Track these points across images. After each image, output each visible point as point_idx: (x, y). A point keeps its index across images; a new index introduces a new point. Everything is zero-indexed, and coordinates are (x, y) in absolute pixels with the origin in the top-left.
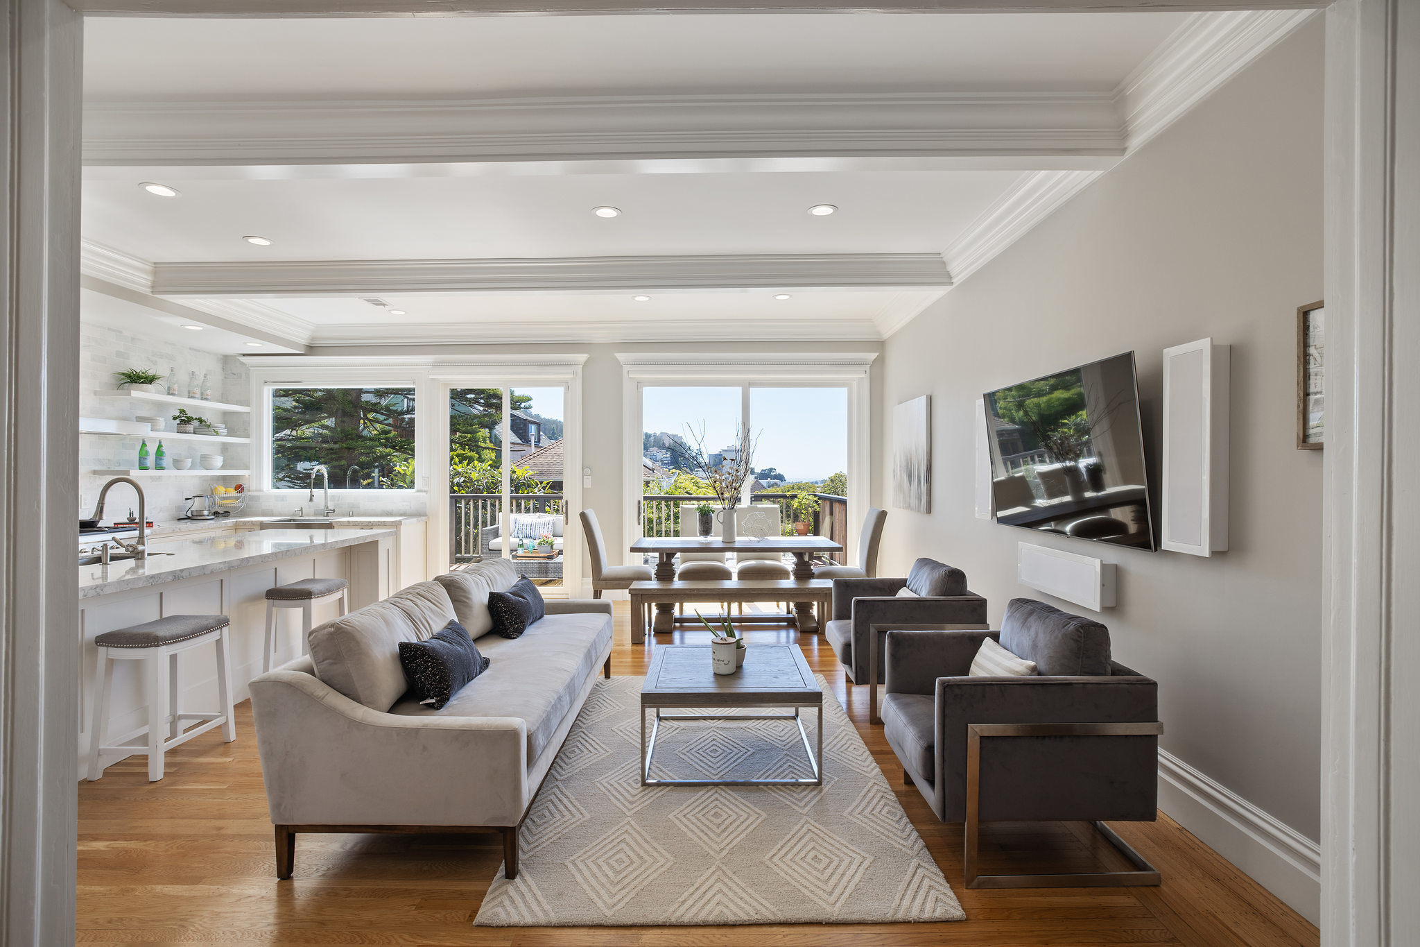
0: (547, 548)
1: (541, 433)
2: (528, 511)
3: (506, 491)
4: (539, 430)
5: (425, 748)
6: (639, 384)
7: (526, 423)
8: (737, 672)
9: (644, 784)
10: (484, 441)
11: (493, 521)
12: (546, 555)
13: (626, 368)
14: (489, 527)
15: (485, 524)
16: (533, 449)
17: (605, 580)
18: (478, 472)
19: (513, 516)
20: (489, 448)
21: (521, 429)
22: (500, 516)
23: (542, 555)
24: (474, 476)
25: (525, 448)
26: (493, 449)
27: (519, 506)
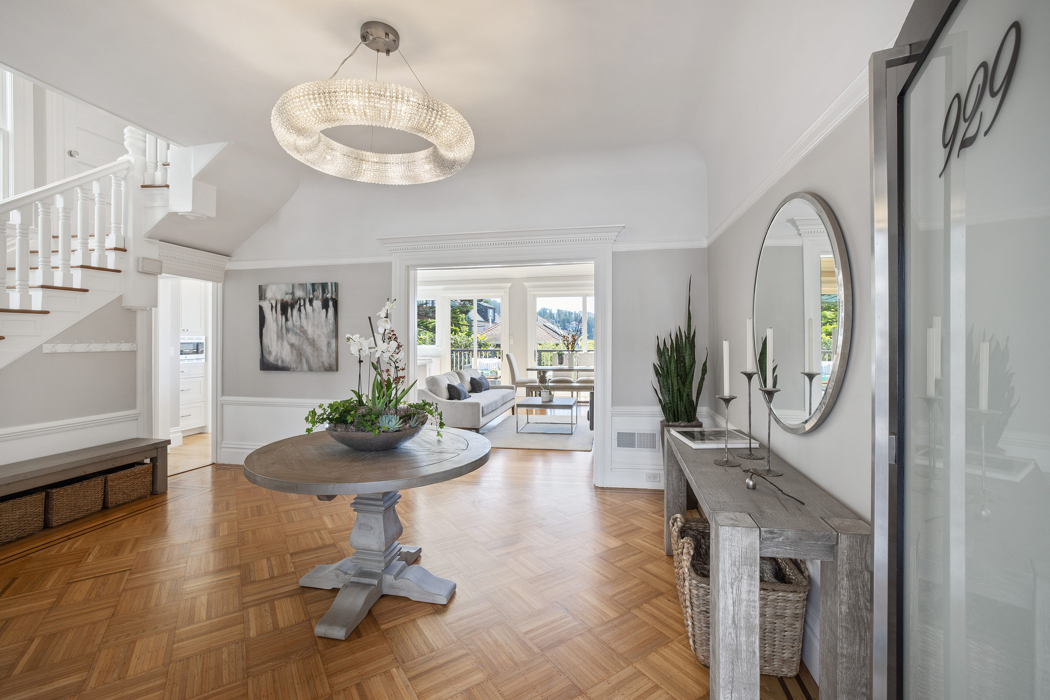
0: (494, 374)
1: (496, 314)
2: (486, 357)
3: (475, 348)
4: (494, 313)
5: (456, 407)
6: (535, 297)
7: (486, 308)
8: (551, 401)
9: (517, 432)
10: (462, 320)
11: (469, 363)
12: (494, 377)
13: (528, 289)
14: (467, 365)
15: (465, 364)
16: (491, 324)
17: (517, 383)
18: (461, 337)
19: (479, 360)
20: (465, 325)
21: (483, 312)
22: (472, 360)
23: (493, 377)
24: (459, 340)
25: (486, 324)
26: (466, 325)
27: (482, 355)
